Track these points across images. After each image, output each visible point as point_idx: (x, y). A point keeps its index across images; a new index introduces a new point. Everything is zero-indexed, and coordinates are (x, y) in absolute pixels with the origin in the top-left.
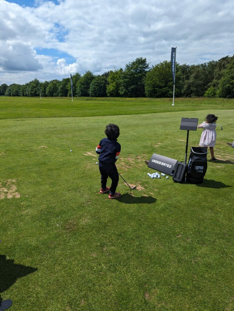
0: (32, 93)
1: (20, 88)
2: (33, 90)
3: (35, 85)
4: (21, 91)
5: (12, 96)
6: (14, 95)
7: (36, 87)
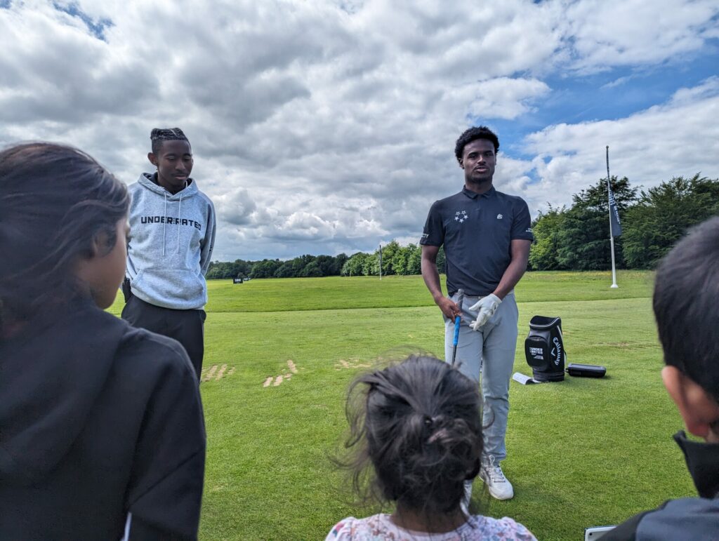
0: (384, 268)
1: (365, 260)
2: (386, 263)
3: (390, 252)
4: (366, 265)
5: (352, 275)
6: (355, 275)
7: (391, 257)
